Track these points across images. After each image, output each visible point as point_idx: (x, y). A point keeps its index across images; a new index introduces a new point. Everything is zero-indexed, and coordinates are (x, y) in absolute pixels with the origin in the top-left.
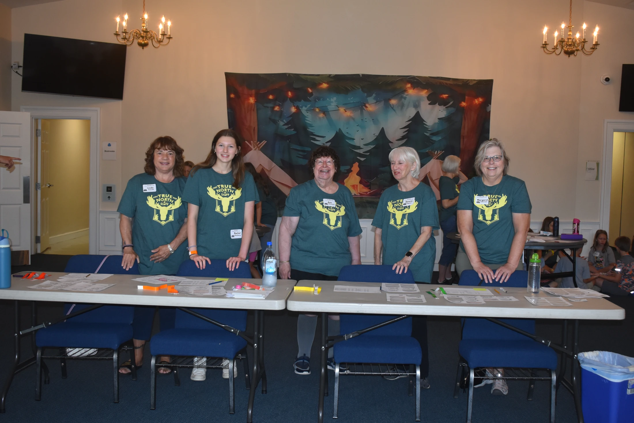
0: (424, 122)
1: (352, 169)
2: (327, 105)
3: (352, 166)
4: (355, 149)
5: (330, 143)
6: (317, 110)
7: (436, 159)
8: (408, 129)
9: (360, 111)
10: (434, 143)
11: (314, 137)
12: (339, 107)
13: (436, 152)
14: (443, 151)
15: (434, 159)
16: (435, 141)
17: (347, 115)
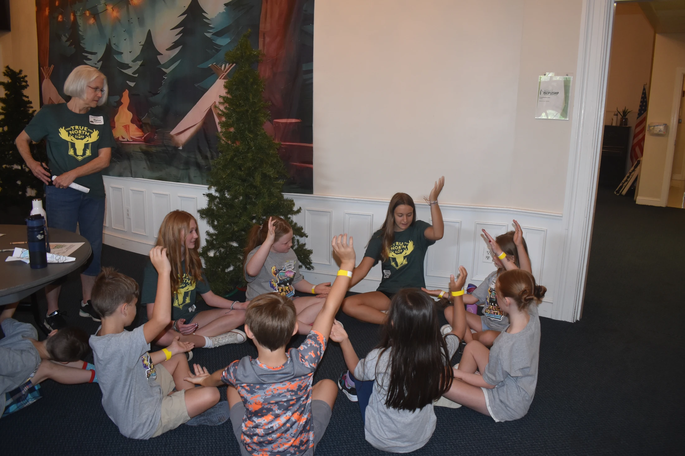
0: (203, 14)
1: (122, 101)
2: (97, 5)
3: (121, 96)
4: (123, 69)
5: (102, 62)
6: (88, 13)
7: (222, 79)
8: (182, 28)
9: (126, 7)
10: (221, 50)
11: (86, 54)
12: (106, 6)
13: (223, 66)
14: (233, 64)
15: (220, 79)
16: (221, 46)
17: (114, 17)
